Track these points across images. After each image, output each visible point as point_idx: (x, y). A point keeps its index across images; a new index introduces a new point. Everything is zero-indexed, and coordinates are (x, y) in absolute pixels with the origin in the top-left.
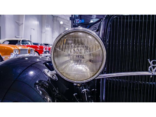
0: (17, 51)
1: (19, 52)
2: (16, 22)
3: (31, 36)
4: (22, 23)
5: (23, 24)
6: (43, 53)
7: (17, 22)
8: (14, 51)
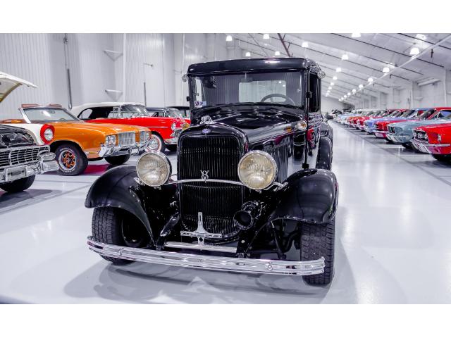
0: (112, 138)
1: (117, 139)
2: (105, 52)
3: (145, 84)
4: (120, 52)
5: (122, 54)
6: (172, 137)
7: (107, 51)
8: (107, 139)
